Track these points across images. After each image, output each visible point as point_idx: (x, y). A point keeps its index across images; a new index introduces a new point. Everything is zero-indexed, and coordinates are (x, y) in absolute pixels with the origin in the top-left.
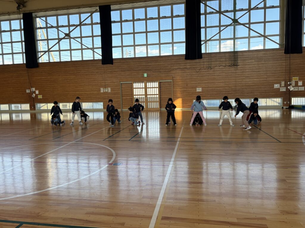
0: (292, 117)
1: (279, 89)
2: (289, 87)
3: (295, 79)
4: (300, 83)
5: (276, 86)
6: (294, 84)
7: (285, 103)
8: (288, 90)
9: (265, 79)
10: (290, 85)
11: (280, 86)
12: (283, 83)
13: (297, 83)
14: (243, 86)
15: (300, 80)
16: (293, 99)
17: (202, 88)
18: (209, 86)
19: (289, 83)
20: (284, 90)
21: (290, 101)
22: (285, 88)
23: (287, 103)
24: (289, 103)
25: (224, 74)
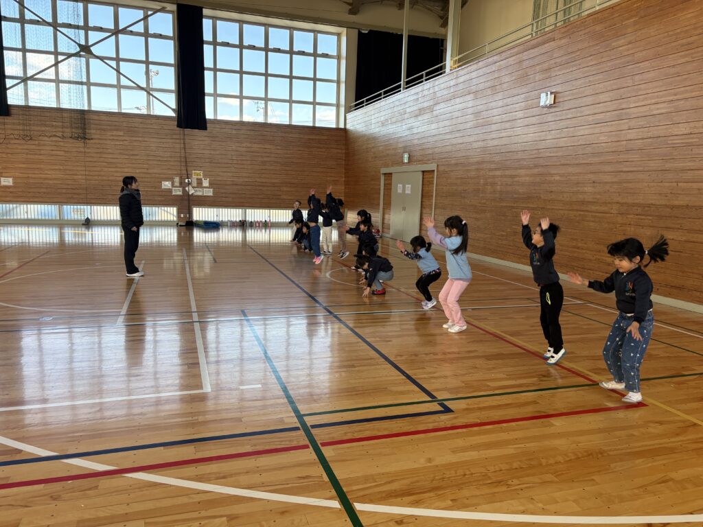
0: (195, 240)
1: (170, 191)
2: (187, 189)
3: (196, 174)
4: (206, 183)
5: (167, 185)
6: (195, 183)
7: (182, 216)
8: (186, 193)
9: (145, 171)
10: (189, 184)
11: (173, 185)
12: (177, 180)
13: (200, 182)
14: (102, 180)
15: (205, 176)
16: (194, 209)
17: (14, 178)
18: (30, 175)
19: (186, 181)
20: (180, 193)
21: (190, 213)
22: (181, 189)
23: (185, 217)
24: (188, 216)
25: (62, 153)
